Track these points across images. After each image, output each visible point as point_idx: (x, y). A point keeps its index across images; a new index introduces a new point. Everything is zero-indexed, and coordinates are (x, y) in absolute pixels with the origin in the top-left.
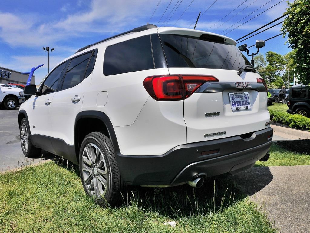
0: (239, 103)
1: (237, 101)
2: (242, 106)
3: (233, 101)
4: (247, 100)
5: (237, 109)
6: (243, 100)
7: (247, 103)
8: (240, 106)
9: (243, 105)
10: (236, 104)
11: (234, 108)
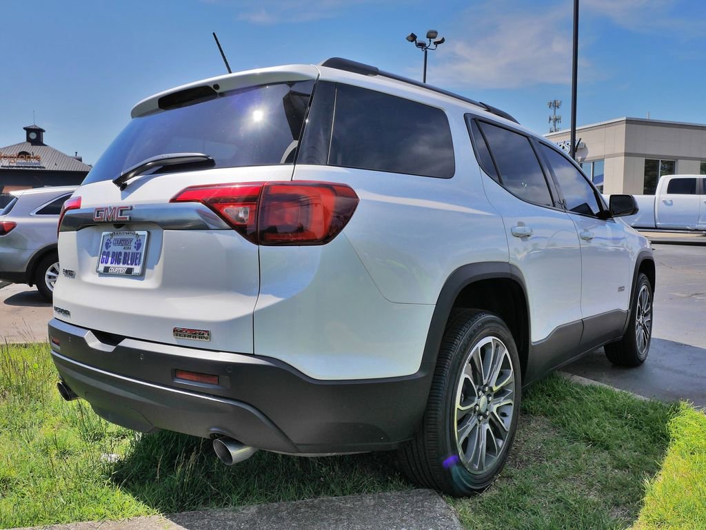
0: (117, 258)
1: (114, 253)
2: (121, 264)
3: (107, 251)
4: (139, 251)
5: (106, 269)
6: (127, 251)
7: (137, 258)
8: (116, 265)
9: (124, 264)
10: (110, 259)
11: (101, 268)
